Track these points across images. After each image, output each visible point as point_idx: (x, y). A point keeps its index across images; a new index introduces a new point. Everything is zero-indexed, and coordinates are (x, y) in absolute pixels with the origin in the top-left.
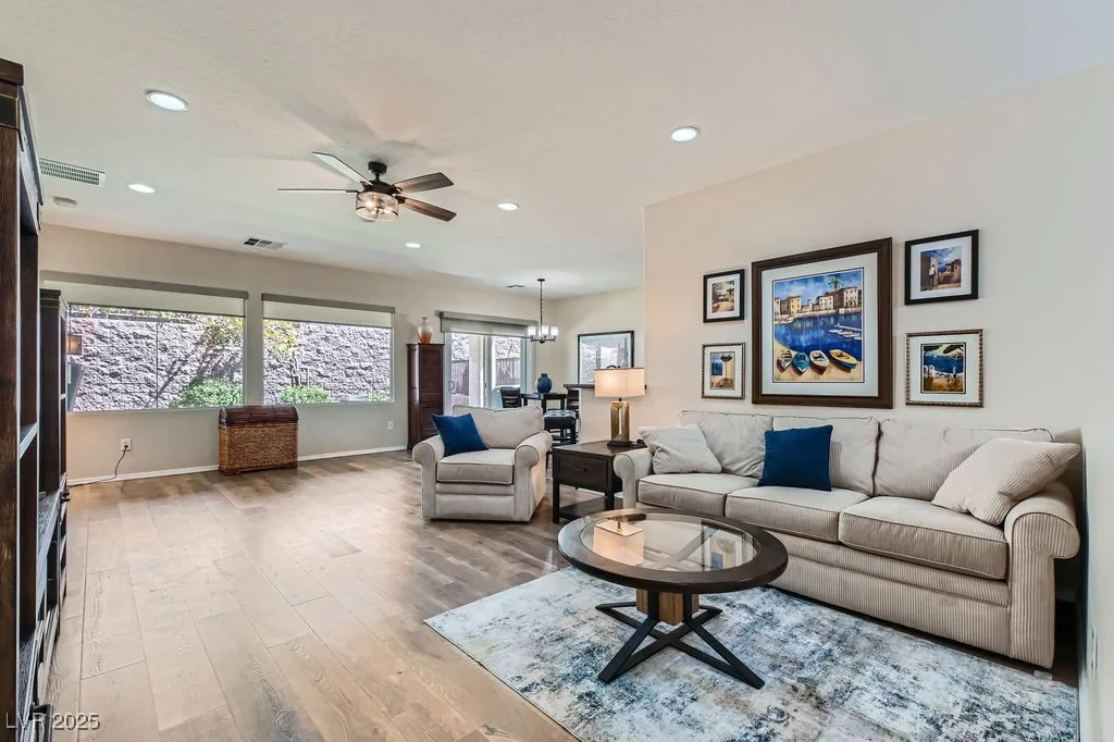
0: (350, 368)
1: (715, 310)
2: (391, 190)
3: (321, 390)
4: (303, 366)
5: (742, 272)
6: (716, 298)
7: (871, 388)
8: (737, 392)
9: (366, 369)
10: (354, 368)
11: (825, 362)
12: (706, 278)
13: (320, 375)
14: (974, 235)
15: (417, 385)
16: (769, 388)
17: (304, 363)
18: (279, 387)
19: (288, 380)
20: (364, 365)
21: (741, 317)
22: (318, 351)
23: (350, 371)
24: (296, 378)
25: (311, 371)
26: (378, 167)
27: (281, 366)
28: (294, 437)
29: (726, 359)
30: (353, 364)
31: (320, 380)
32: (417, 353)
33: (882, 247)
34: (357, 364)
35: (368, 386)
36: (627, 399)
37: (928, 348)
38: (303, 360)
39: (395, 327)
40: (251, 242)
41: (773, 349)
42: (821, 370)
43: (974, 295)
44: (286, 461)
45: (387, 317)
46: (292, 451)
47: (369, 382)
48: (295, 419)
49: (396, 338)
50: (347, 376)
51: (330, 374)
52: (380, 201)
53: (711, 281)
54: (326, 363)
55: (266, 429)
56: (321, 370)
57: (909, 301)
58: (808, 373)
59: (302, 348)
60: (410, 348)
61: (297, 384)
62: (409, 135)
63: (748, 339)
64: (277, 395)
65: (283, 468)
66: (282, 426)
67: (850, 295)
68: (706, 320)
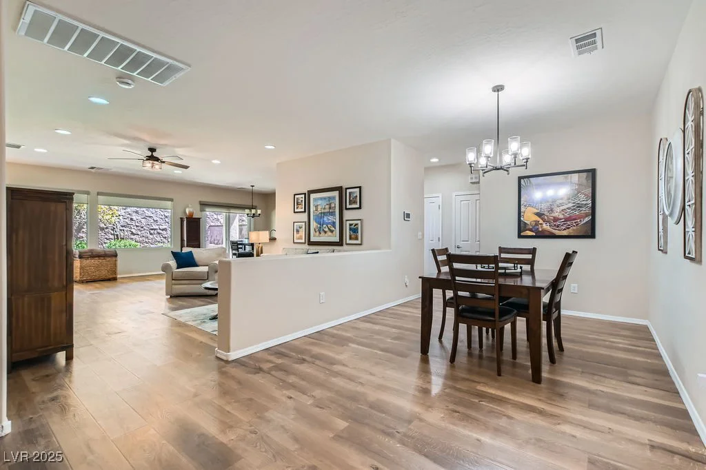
0: (152, 229)
1: (297, 208)
2: (157, 159)
3: (133, 243)
4: (122, 228)
5: (305, 194)
6: (297, 204)
7: (337, 239)
8: (303, 241)
9: (163, 230)
10: (155, 229)
11: (327, 229)
12: (295, 195)
13: (133, 233)
14: (360, 187)
15: (185, 239)
16: (313, 239)
17: (122, 226)
18: (106, 241)
19: (112, 237)
20: (161, 227)
21: (305, 212)
22: (132, 219)
23: (152, 232)
24: (117, 235)
25: (127, 231)
26: (152, 150)
27: (107, 228)
28: (115, 265)
29: (300, 228)
30: (154, 227)
31: (132, 237)
32: (185, 222)
33: (340, 189)
34: (157, 227)
35: (164, 240)
36: (263, 243)
37: (351, 225)
38: (122, 224)
39: (174, 209)
40: (92, 168)
41: (314, 225)
42: (325, 232)
43: (360, 208)
44: (111, 277)
45: (169, 203)
46: (115, 272)
47: (165, 238)
48: (116, 255)
49: (174, 213)
50: (151, 234)
51: (139, 233)
52: (153, 163)
53: (296, 196)
54: (137, 226)
55: (100, 261)
56: (133, 230)
57: (346, 209)
58: (323, 233)
59: (121, 217)
60: (182, 220)
61: (118, 238)
62: (163, 142)
63: (306, 220)
64: (104, 245)
65: (109, 280)
66: (108, 259)
67: (333, 205)
68: (295, 212)
